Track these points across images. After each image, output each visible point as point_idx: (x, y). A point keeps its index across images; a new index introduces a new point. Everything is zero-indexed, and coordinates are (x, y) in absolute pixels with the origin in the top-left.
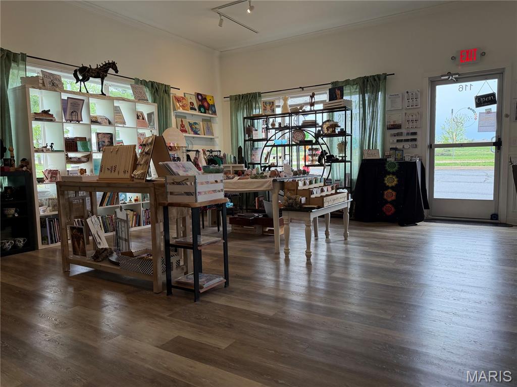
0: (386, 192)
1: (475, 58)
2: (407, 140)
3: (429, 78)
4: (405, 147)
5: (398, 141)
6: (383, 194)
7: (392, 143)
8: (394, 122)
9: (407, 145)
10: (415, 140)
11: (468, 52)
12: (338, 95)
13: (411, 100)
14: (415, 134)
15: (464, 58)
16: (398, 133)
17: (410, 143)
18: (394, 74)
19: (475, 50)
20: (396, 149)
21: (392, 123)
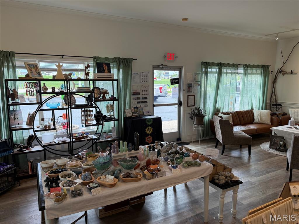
0: (147, 138)
1: (173, 59)
2: (142, 102)
3: (153, 65)
4: (141, 106)
5: (138, 102)
6: (145, 139)
7: (135, 104)
8: (136, 90)
9: (142, 105)
10: (146, 102)
11: (170, 54)
12: (106, 69)
13: (143, 78)
14: (146, 98)
15: (169, 58)
16: (137, 98)
17: (144, 104)
18: (137, 60)
19: (173, 54)
20: (137, 108)
21: (135, 91)
